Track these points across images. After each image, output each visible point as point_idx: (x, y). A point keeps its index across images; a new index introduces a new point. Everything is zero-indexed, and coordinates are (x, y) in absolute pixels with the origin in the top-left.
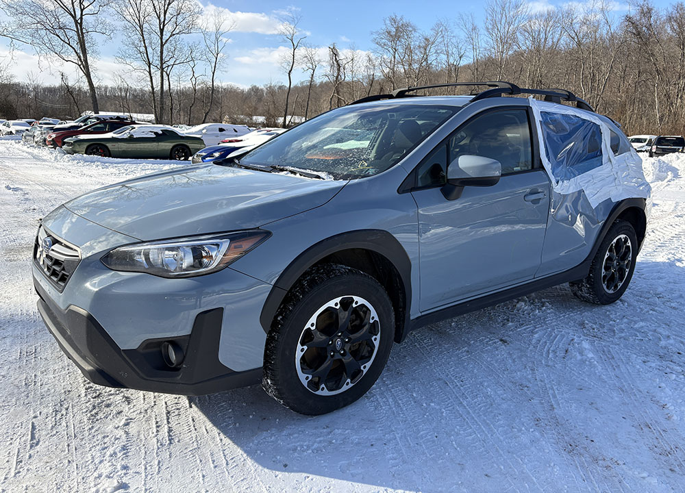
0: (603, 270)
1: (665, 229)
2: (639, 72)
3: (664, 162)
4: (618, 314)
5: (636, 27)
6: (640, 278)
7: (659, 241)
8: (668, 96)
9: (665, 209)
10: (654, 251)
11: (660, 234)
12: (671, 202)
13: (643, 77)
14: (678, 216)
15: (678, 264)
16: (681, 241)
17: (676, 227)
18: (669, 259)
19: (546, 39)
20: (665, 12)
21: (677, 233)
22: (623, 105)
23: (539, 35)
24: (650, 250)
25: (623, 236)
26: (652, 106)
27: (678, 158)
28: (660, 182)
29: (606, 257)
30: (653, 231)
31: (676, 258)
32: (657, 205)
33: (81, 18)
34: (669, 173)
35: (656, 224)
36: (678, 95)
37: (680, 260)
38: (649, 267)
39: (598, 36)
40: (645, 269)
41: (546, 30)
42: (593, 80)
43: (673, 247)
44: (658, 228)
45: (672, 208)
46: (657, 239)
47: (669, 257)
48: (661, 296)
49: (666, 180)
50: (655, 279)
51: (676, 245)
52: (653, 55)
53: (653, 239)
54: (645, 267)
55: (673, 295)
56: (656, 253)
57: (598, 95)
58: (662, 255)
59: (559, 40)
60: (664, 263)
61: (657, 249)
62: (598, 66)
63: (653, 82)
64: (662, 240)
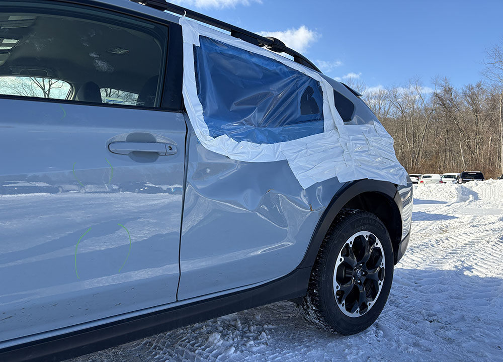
0: (335, 284)
1: (459, 237)
2: (447, 131)
3: (465, 188)
4: (361, 353)
5: (442, 100)
6: (416, 290)
7: (451, 248)
8: (469, 146)
9: (463, 221)
10: (444, 258)
11: (454, 241)
12: (469, 216)
13: (451, 134)
14: (474, 226)
15: (466, 273)
16: (474, 248)
17: (470, 235)
18: (456, 267)
19: (380, 109)
20: (461, 91)
21: (470, 240)
22: (437, 153)
23: (375, 106)
24: (440, 257)
25: (366, 234)
26: (459, 153)
27: (477, 185)
28: (463, 203)
29: (338, 263)
30: (447, 239)
31: (465, 265)
32: (457, 218)
33: (49, 90)
34: (471, 196)
35: (452, 233)
36: (476, 146)
37: (469, 269)
38: (430, 276)
39: (415, 107)
40: (425, 279)
41: (379, 103)
42: (414, 136)
43: (464, 254)
44: (453, 237)
45: (470, 220)
46: (449, 246)
47: (457, 264)
48: (435, 318)
49: (468, 201)
50: (434, 292)
51: (468, 252)
52: (455, 118)
53: (446, 246)
54: (425, 277)
55: (453, 317)
56: (444, 260)
57: (419, 146)
58: (450, 261)
59: (388, 110)
60: (448, 271)
61: (447, 256)
62: (417, 127)
63: (458, 137)
64: (454, 247)
